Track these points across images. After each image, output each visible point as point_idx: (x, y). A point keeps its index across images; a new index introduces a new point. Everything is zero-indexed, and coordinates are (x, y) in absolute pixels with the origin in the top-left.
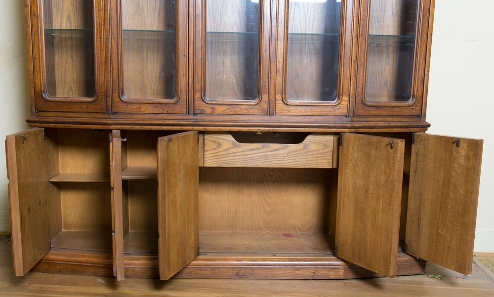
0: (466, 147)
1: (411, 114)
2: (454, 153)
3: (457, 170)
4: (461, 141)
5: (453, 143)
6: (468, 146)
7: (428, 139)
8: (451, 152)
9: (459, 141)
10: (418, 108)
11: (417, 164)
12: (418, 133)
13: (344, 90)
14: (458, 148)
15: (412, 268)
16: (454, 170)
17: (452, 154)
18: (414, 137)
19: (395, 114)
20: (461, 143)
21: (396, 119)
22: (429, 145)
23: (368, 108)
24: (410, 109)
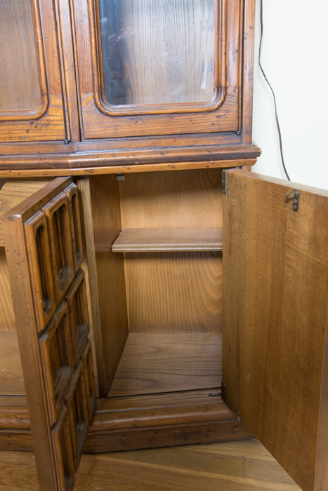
0: (310, 215)
1: (215, 128)
2: (289, 223)
3: (294, 266)
4: (301, 197)
5: (288, 200)
6: (316, 213)
7: (246, 187)
8: (284, 222)
9: (296, 197)
10: (233, 114)
11: (231, 237)
12: (230, 171)
13: (51, 82)
14: (296, 213)
15: (235, 430)
16: (289, 266)
17: (285, 226)
18: (224, 180)
19: (179, 131)
20: (301, 202)
21: (181, 142)
22: (247, 199)
23: (111, 120)
24: (212, 117)
